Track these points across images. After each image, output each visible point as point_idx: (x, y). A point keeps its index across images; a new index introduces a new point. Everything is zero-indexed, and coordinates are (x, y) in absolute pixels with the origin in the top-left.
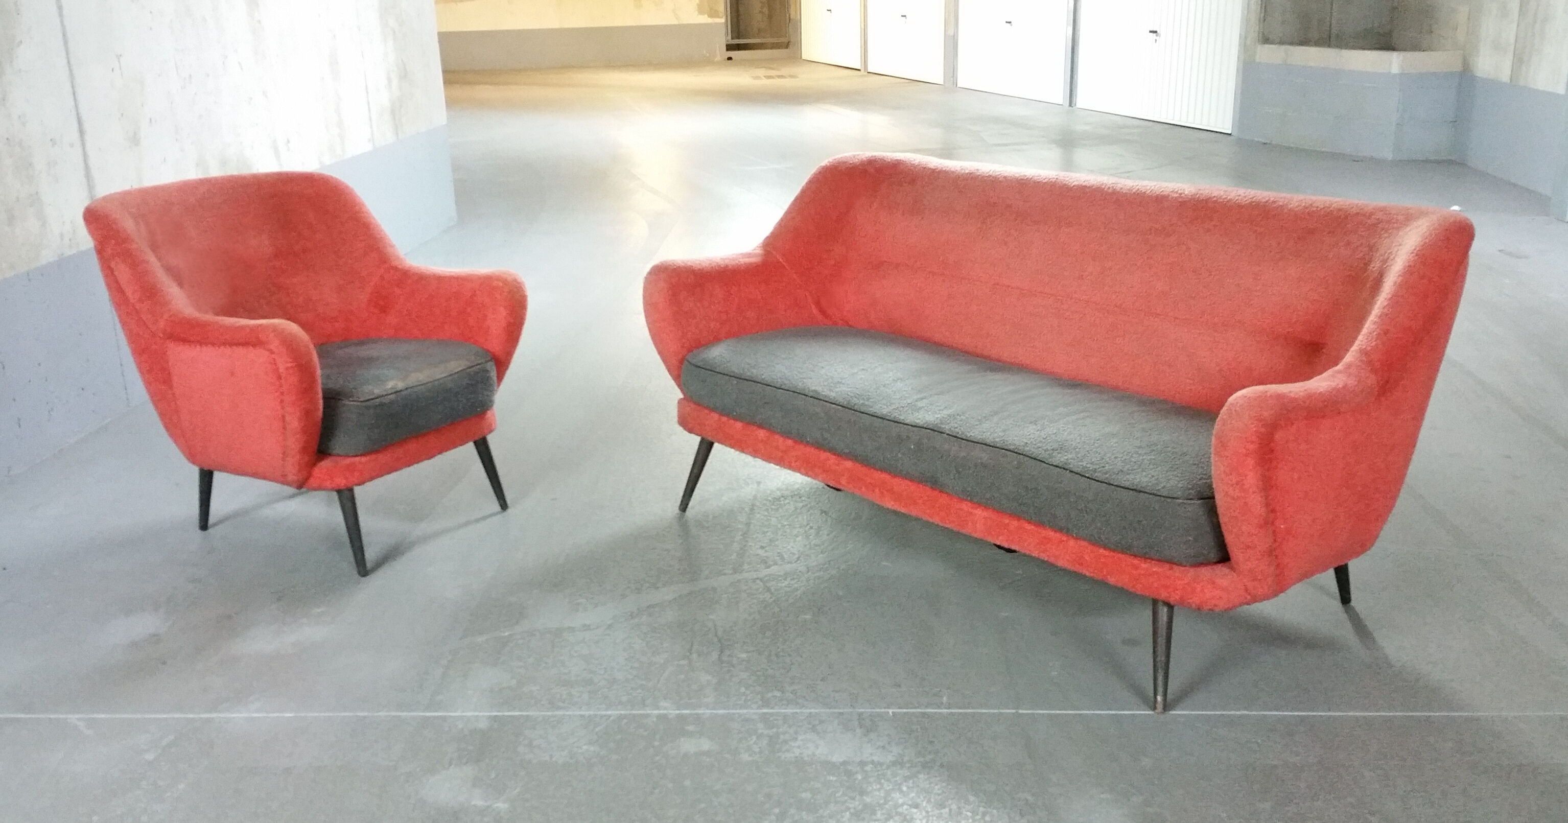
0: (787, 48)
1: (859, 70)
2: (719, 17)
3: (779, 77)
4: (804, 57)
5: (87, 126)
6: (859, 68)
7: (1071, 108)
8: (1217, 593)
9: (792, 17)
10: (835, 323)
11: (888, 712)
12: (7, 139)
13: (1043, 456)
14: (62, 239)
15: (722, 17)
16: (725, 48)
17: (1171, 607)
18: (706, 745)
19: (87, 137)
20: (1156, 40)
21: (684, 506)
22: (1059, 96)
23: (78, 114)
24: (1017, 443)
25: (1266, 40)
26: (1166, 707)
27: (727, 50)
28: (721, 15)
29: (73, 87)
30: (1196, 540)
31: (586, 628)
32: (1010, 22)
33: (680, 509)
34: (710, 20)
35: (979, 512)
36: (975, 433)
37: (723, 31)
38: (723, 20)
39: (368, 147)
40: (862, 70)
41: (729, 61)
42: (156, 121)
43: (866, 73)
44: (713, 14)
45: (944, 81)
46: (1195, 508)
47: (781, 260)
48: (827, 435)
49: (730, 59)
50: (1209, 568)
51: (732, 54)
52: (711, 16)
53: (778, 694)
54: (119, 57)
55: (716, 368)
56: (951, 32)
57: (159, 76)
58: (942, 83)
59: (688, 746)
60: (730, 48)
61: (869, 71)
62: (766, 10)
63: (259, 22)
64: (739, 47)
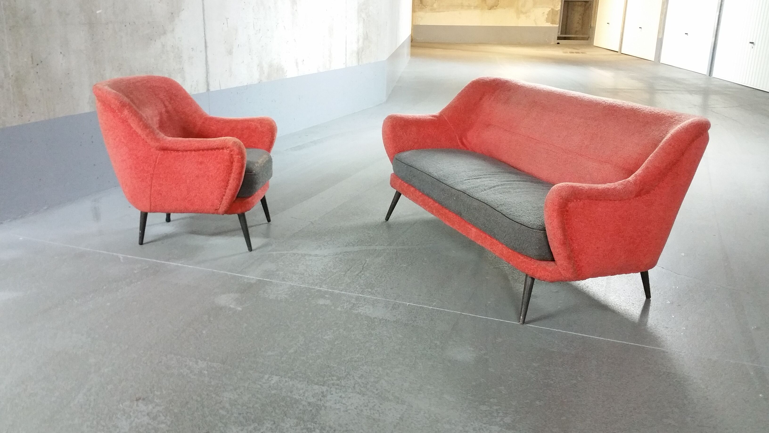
0: (588, 40)
1: (617, 52)
2: (556, 24)
3: (577, 53)
4: (594, 44)
5: (208, 45)
6: (618, 51)
7: (710, 77)
8: (547, 273)
9: (592, 26)
10: (468, 149)
11: (407, 304)
12: (172, 46)
13: (495, 206)
14: (191, 87)
15: (557, 24)
17: (533, 279)
18: (328, 302)
19: (208, 49)
20: (752, 47)
21: (387, 218)
22: (705, 71)
23: (205, 39)
24: (489, 200)
26: (524, 322)
27: (558, 39)
28: (557, 23)
29: (204, 29)
30: (540, 248)
31: (316, 255)
32: (687, 34)
33: (386, 219)
34: (551, 25)
35: (474, 230)
36: (477, 196)
37: (557, 30)
38: (558, 26)
39: (343, 66)
40: (619, 52)
41: (558, 44)
42: (241, 46)
43: (620, 54)
44: (553, 22)
45: (654, 60)
46: (540, 234)
47: (446, 119)
48: (431, 192)
49: (558, 43)
50: (546, 262)
51: (559, 41)
52: (552, 23)
53: (370, 290)
54: (227, 19)
55: (402, 160)
56: (660, 37)
57: (245, 28)
58: (653, 61)
59: (321, 302)
60: (559, 38)
61: (622, 53)
62: (580, 22)
63: (296, 10)
64: (565, 38)
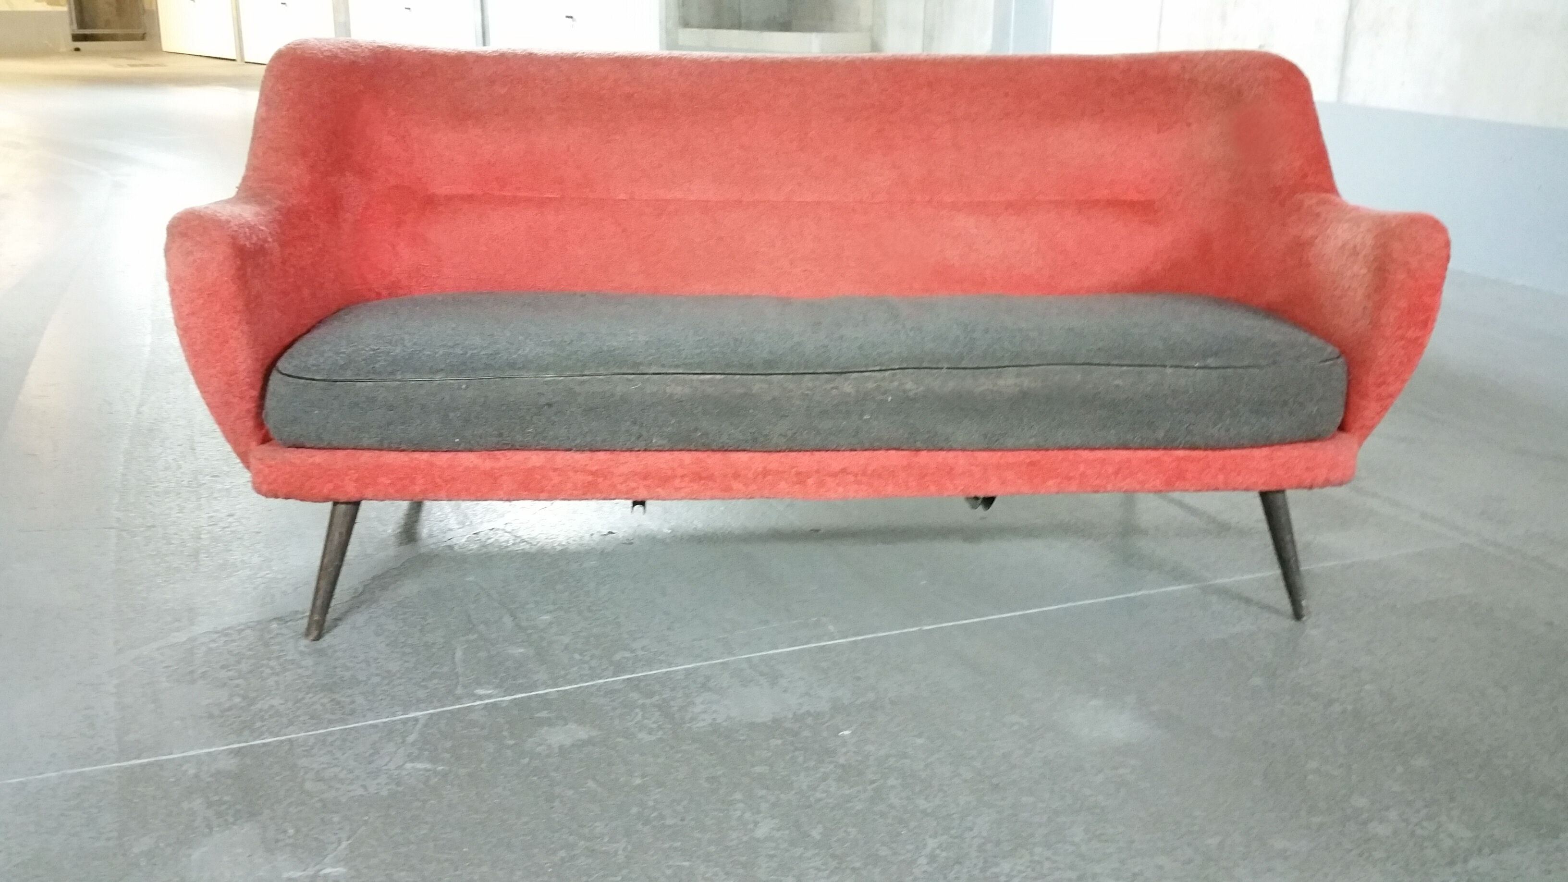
0: (145, 39)
1: (234, 60)
4: (165, 48)
6: (236, 59)
11: (780, 652)
16: (70, 38)
18: (579, 730)
20: (573, 25)
25: (686, 24)
27: (74, 40)
34: (50, 8)
37: (67, 20)
38: (65, 9)
40: (239, 60)
41: (77, 52)
43: (244, 63)
49: (77, 50)
51: (79, 44)
59: (556, 736)
60: (76, 38)
61: (246, 61)
64: (88, 38)
